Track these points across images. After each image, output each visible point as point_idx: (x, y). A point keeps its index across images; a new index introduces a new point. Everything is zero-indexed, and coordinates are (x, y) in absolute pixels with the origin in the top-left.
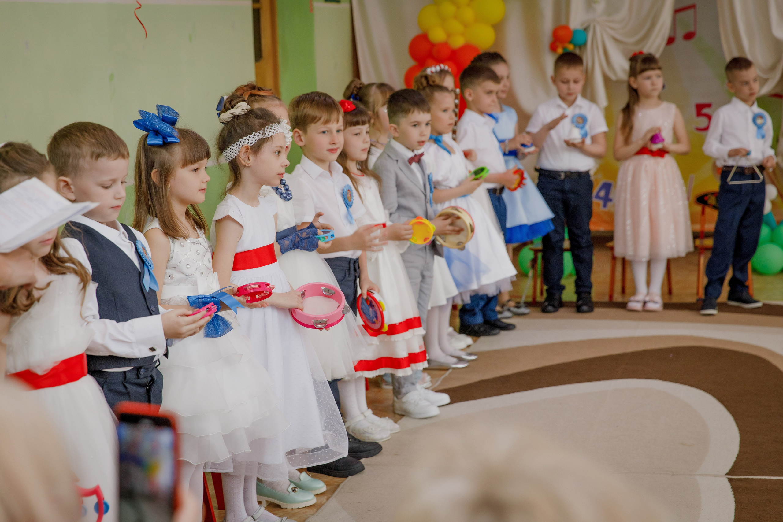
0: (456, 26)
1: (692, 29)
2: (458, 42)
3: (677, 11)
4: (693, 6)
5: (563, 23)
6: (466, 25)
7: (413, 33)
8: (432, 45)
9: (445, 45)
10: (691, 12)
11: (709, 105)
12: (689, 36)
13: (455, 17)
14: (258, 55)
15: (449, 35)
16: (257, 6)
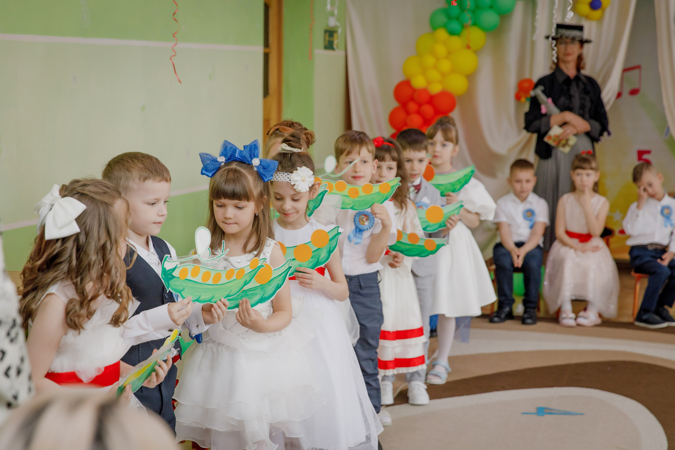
0: (434, 75)
1: (636, 86)
2: (435, 89)
3: (625, 70)
4: (638, 67)
5: (527, 76)
6: (444, 75)
7: (398, 79)
8: (414, 90)
9: (425, 91)
10: (636, 72)
11: (648, 152)
12: (634, 92)
13: (435, 67)
14: (266, 92)
15: (429, 82)
16: (267, 50)
